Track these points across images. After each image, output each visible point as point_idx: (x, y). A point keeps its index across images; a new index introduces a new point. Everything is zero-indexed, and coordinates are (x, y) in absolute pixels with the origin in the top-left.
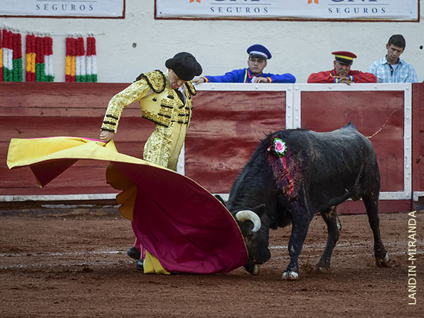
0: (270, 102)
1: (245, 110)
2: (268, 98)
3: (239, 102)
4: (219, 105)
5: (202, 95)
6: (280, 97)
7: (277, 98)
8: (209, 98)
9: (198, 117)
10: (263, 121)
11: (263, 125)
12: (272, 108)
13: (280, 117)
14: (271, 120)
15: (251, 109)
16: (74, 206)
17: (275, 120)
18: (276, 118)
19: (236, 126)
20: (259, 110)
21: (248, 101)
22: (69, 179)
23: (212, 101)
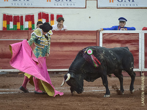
0: (133, 37)
1: (124, 40)
2: (133, 36)
3: (122, 37)
4: (115, 38)
5: (109, 35)
6: (137, 35)
7: (136, 35)
8: (111, 36)
9: (107, 42)
10: (131, 44)
11: (131, 45)
12: (134, 39)
13: (137, 42)
14: (133, 43)
15: (126, 39)
16: (62, 73)
17: (135, 43)
18: (136, 42)
19: (121, 45)
20: (129, 40)
21: (125, 37)
22: (60, 64)
23: (112, 37)
